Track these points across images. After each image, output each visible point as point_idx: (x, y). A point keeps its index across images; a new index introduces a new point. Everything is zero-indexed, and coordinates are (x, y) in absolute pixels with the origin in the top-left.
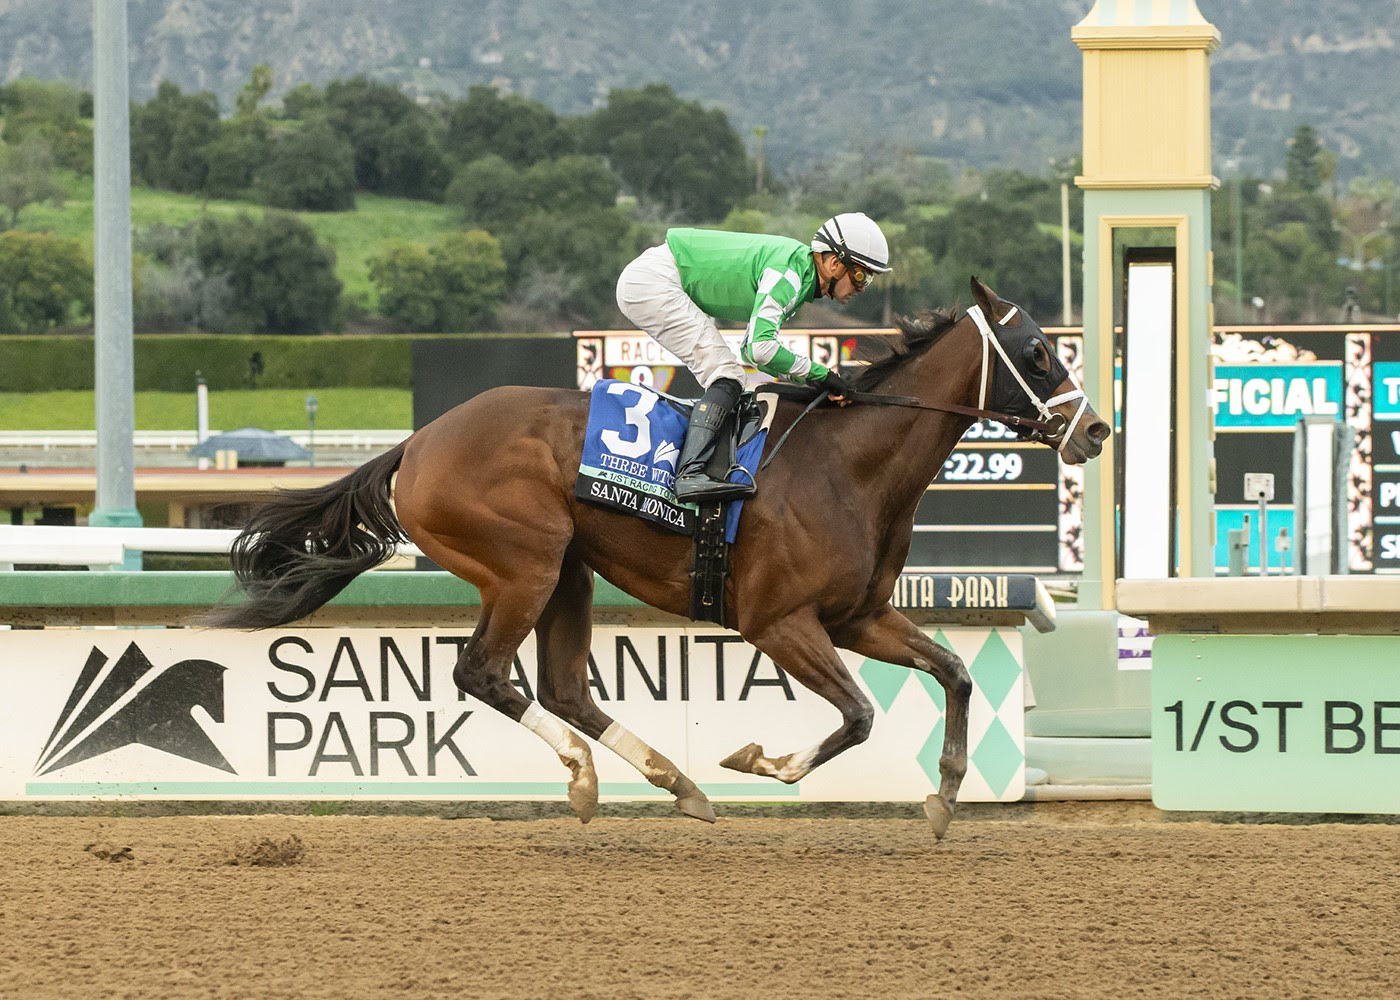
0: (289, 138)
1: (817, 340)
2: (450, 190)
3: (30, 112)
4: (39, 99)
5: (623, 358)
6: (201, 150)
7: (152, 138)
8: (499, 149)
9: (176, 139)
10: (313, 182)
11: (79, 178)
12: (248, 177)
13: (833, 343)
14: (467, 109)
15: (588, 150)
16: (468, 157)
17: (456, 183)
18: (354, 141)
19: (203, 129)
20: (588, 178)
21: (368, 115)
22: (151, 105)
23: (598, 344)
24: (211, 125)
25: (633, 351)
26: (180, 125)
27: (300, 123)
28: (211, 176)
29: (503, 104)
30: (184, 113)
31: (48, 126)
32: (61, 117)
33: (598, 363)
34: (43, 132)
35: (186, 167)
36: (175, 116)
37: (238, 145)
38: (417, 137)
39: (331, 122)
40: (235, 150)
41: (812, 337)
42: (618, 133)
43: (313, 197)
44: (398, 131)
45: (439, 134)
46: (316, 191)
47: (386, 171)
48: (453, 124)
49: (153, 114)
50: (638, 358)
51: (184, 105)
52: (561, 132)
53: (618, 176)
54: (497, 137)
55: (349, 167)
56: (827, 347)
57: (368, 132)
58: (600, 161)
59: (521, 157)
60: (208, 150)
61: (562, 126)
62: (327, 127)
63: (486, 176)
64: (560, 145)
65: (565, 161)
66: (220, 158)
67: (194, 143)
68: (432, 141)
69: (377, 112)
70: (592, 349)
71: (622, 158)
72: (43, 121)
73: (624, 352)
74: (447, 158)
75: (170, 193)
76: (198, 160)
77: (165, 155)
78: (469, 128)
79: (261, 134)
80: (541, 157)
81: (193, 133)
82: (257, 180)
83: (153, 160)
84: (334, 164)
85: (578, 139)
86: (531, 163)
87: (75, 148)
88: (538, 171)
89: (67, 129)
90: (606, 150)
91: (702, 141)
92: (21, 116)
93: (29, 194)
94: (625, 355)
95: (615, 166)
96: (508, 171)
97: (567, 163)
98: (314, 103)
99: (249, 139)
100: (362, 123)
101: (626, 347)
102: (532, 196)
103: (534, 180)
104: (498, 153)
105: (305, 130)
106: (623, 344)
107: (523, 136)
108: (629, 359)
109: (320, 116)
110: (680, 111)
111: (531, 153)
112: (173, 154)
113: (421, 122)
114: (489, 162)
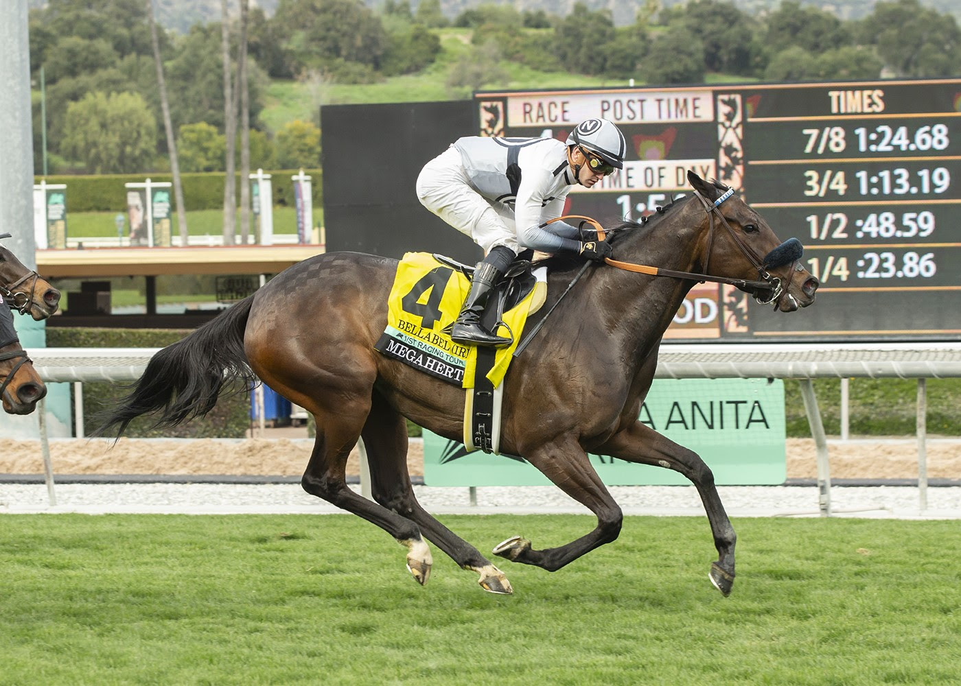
0: (660, 38)
1: (721, 97)
2: (768, 71)
3: (489, 24)
4: (493, 16)
5: (525, 121)
6: (601, 47)
7: (569, 40)
8: (802, 43)
9: (585, 40)
10: (677, 66)
11: (521, 68)
12: (633, 65)
13: (738, 98)
14: (780, 16)
15: (862, 41)
16: (781, 48)
17: (771, 66)
18: (704, 39)
19: (603, 34)
20: (859, 61)
21: (713, 22)
22: (569, 19)
23: (500, 105)
24: (609, 30)
25: (534, 114)
26: (588, 30)
27: (668, 28)
28: (608, 64)
29: (803, 13)
30: (590, 23)
31: (501, 34)
32: (510, 27)
33: (500, 125)
34: (497, 38)
35: (591, 59)
36: (584, 25)
37: (625, 43)
38: (746, 37)
39: (688, 27)
40: (622, 47)
41: (716, 94)
42: (882, 30)
43: (677, 77)
44: (734, 31)
45: (761, 34)
46: (678, 73)
47: (725, 58)
48: (771, 27)
49: (570, 24)
50: (541, 119)
51: (590, 18)
52: (843, 30)
53: (882, 60)
54: (799, 35)
55: (700, 56)
56: (731, 103)
57: (712, 33)
58: (870, 50)
59: (815, 48)
60: (607, 47)
61: (843, 26)
62: (685, 30)
63: (791, 61)
64: (841, 39)
65: (845, 50)
66: (614, 53)
67: (598, 43)
68: (756, 38)
69: (719, 19)
70: (493, 110)
71: (885, 46)
72: (497, 30)
73: (525, 113)
74: (767, 49)
75: (582, 76)
76: (599, 54)
77: (577, 51)
78: (781, 29)
79: (643, 37)
80: (829, 47)
81: (596, 36)
82: (639, 66)
83: (570, 54)
84: (690, 55)
85: (855, 34)
86: (823, 51)
87: (518, 48)
88: (828, 56)
89: (513, 36)
90: (873, 42)
91: (939, 35)
92: (484, 27)
93: (485, 78)
94: (527, 115)
95: (880, 52)
96: (806, 57)
97: (845, 51)
98: (678, 15)
99: (634, 39)
100: (709, 27)
101: (528, 108)
102: (822, 73)
103: (824, 63)
104: (800, 45)
105: (670, 32)
106: (525, 104)
107: (818, 33)
108: (531, 121)
109: (681, 23)
110: (923, 15)
111: (822, 45)
112: (584, 50)
113: (750, 27)
114: (794, 51)
